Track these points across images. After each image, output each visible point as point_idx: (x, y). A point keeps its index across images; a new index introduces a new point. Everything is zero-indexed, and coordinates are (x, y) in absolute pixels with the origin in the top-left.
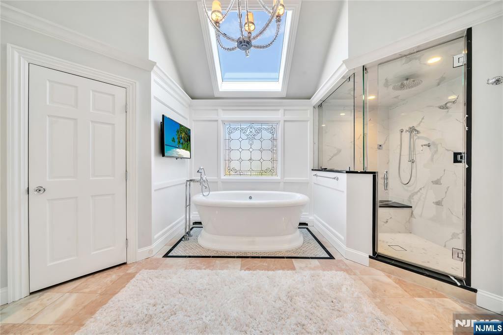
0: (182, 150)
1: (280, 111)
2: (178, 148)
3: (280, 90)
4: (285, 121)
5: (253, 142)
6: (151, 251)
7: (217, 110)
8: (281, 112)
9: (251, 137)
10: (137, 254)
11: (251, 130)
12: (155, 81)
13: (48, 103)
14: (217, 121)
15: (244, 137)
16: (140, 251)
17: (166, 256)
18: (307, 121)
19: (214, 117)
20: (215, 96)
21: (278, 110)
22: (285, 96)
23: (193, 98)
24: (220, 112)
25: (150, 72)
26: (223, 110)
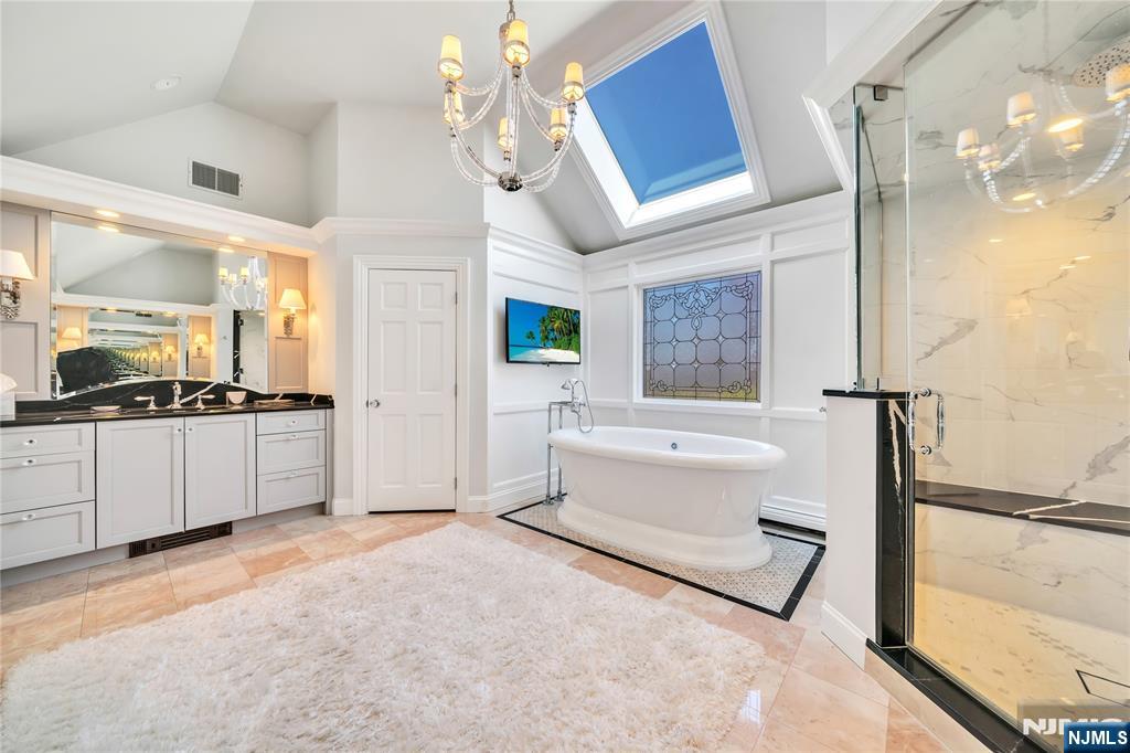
0: (552, 350)
1: (763, 238)
2: (544, 347)
3: (752, 191)
4: (773, 263)
5: (701, 323)
6: (485, 503)
7: (626, 265)
8: (765, 241)
9: (697, 312)
10: (468, 502)
11: (697, 296)
12: (496, 248)
13: (383, 308)
14: (627, 287)
15: (682, 313)
16: (471, 499)
17: (502, 517)
18: (844, 250)
19: (620, 282)
20: (621, 240)
21: (758, 238)
22: (769, 201)
23: (584, 252)
24: (633, 267)
25: (486, 238)
26: (637, 263)
